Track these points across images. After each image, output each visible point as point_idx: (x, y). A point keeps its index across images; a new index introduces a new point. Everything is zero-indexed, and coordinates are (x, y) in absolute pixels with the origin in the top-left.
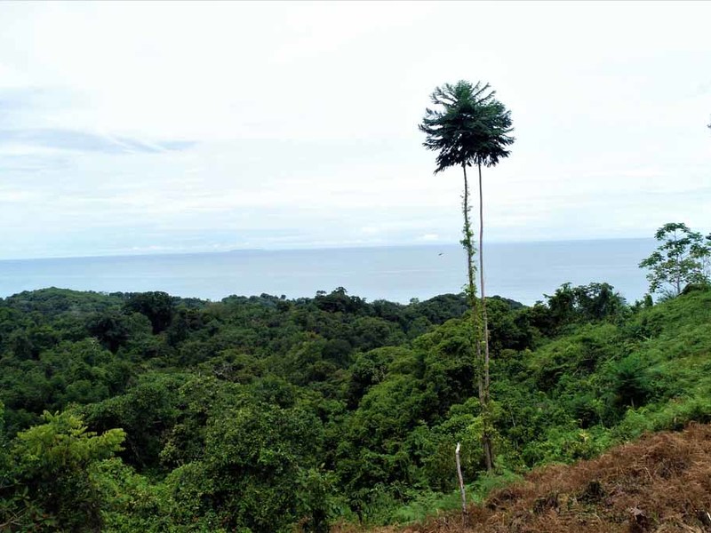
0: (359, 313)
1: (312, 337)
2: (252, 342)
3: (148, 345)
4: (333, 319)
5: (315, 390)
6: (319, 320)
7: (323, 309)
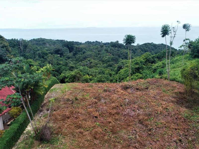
0: (122, 48)
1: (109, 55)
2: (94, 56)
3: (68, 56)
4: (115, 49)
5: (109, 69)
6: (111, 50)
7: (112, 47)
